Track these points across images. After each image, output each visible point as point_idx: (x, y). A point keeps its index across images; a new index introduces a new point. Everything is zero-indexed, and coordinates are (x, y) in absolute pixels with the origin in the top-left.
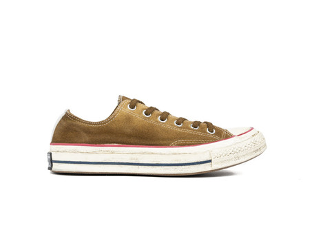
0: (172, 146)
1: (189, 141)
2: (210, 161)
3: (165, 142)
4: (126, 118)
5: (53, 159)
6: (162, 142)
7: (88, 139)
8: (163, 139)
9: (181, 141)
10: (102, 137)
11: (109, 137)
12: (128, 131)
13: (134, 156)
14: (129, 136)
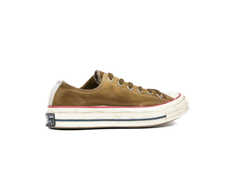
0: (140, 107)
1: (150, 103)
2: (165, 116)
3: (136, 104)
4: (110, 87)
5: (56, 118)
6: (134, 104)
7: (84, 102)
8: (134, 102)
9: (146, 103)
10: (94, 101)
11: (99, 101)
12: (112, 96)
13: (117, 114)
14: (113, 100)
